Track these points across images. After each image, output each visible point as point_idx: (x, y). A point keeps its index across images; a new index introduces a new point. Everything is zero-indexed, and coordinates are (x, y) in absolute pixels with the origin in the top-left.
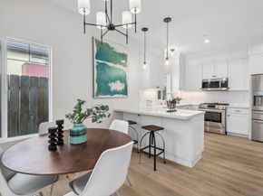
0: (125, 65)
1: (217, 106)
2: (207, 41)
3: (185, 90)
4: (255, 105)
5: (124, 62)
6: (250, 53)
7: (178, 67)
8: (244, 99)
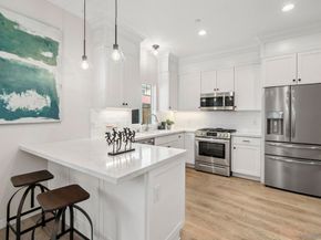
0: (53, 62)
1: (218, 134)
2: (202, 33)
3: (178, 110)
4: (269, 133)
5: (50, 55)
6: (262, 56)
7: (167, 74)
8: (255, 122)
